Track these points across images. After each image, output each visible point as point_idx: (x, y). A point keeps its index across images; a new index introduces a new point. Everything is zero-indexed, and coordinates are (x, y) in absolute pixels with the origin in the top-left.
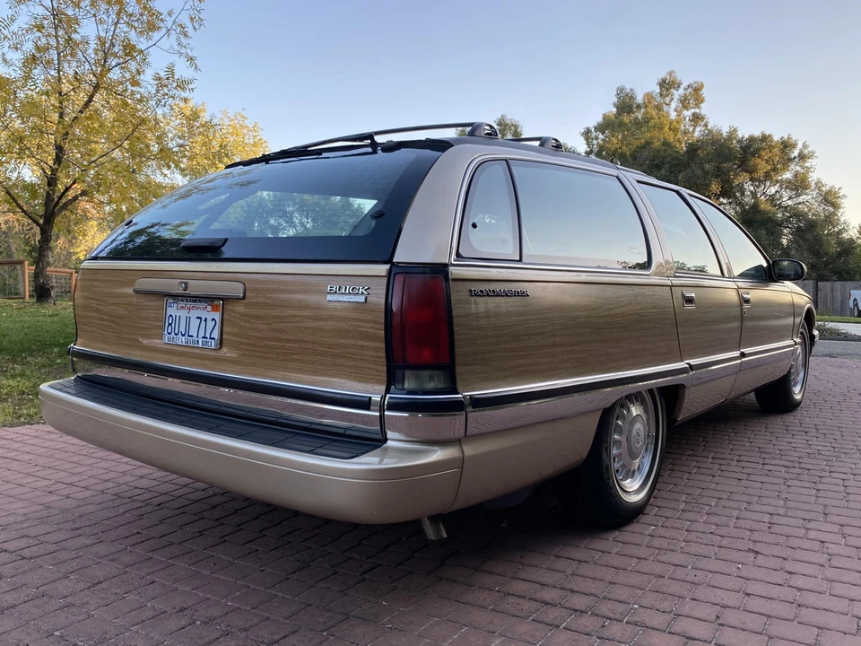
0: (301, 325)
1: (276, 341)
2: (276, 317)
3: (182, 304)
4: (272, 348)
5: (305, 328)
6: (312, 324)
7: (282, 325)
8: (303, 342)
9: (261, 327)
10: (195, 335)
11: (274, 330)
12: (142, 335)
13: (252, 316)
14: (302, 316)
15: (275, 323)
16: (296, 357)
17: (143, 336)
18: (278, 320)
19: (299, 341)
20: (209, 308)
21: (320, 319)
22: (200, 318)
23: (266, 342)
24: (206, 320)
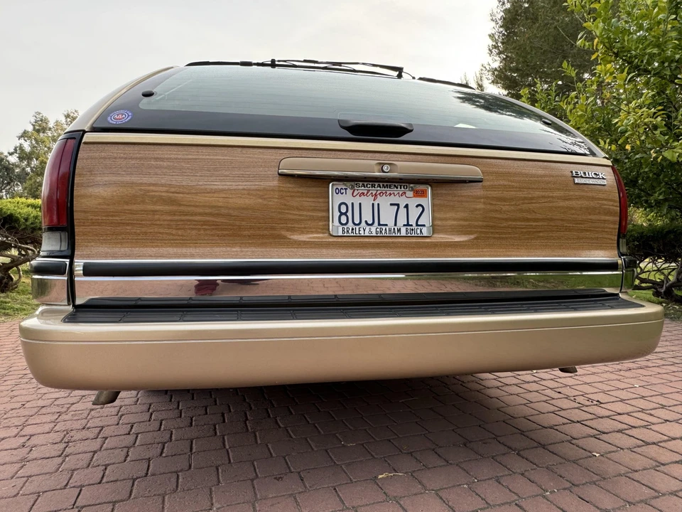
0: (551, 205)
1: (521, 221)
2: (525, 198)
3: (362, 190)
4: (516, 228)
5: (556, 207)
6: (562, 204)
7: (531, 206)
8: (552, 220)
9: (505, 208)
10: (391, 224)
11: (521, 211)
12: (288, 229)
13: (494, 198)
14: (552, 197)
15: (523, 204)
16: (541, 234)
17: (292, 230)
18: (526, 201)
19: (548, 219)
20: (410, 194)
21: (570, 199)
22: (398, 205)
23: (510, 223)
24: (407, 206)
